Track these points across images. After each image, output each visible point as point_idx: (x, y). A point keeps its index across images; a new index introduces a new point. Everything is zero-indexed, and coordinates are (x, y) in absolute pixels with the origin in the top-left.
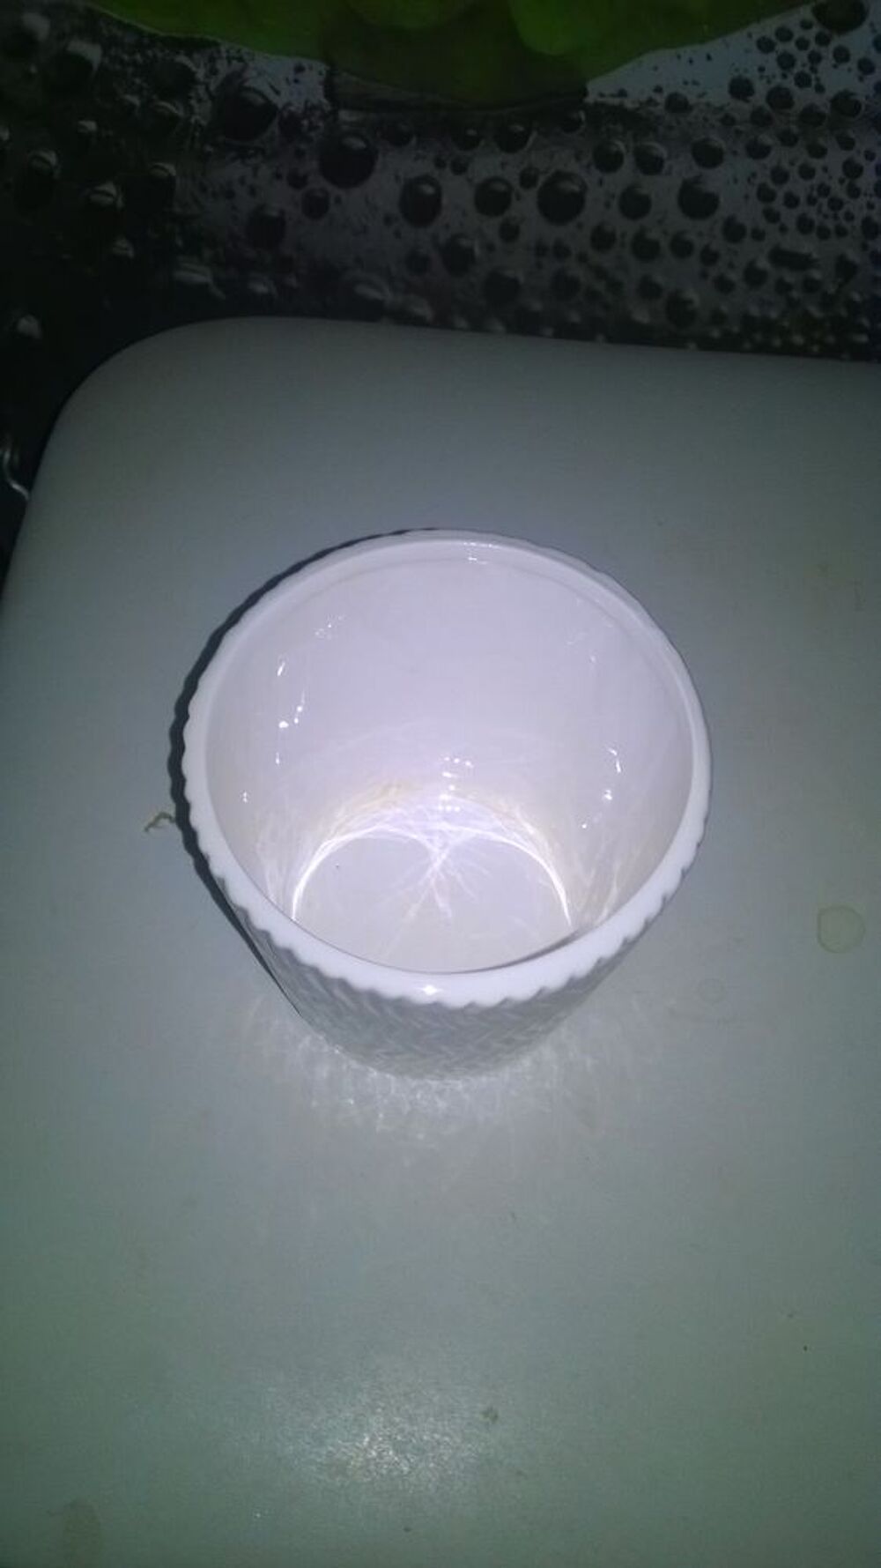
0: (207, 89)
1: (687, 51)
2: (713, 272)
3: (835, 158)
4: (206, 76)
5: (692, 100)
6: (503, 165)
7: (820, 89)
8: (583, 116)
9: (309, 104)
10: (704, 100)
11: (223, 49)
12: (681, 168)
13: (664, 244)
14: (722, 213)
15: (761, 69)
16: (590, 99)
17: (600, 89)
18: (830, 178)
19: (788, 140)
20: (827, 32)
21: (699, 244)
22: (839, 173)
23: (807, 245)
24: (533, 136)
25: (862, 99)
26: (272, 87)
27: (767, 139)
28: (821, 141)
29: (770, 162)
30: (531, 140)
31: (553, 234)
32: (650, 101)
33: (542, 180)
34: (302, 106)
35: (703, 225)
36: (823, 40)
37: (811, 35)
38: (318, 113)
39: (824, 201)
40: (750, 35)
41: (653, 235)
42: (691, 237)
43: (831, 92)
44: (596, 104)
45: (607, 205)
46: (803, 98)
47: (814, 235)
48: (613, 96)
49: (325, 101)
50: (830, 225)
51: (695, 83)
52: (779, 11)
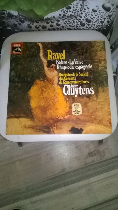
1: (54, 13)
3: (71, 20)
5: (55, 16)
7: (68, 14)
12: (56, 22)
14: (61, 25)
16: (45, 18)
19: (66, 19)
21: (59, 28)
22: (72, 21)
23: (71, 28)
25: (73, 15)
27: (64, 19)
29: (65, 20)
33: (41, 26)
36: (67, 10)
42: (58, 28)
46: (67, 15)
47: (71, 27)
50: (72, 26)
52: (62, 8)
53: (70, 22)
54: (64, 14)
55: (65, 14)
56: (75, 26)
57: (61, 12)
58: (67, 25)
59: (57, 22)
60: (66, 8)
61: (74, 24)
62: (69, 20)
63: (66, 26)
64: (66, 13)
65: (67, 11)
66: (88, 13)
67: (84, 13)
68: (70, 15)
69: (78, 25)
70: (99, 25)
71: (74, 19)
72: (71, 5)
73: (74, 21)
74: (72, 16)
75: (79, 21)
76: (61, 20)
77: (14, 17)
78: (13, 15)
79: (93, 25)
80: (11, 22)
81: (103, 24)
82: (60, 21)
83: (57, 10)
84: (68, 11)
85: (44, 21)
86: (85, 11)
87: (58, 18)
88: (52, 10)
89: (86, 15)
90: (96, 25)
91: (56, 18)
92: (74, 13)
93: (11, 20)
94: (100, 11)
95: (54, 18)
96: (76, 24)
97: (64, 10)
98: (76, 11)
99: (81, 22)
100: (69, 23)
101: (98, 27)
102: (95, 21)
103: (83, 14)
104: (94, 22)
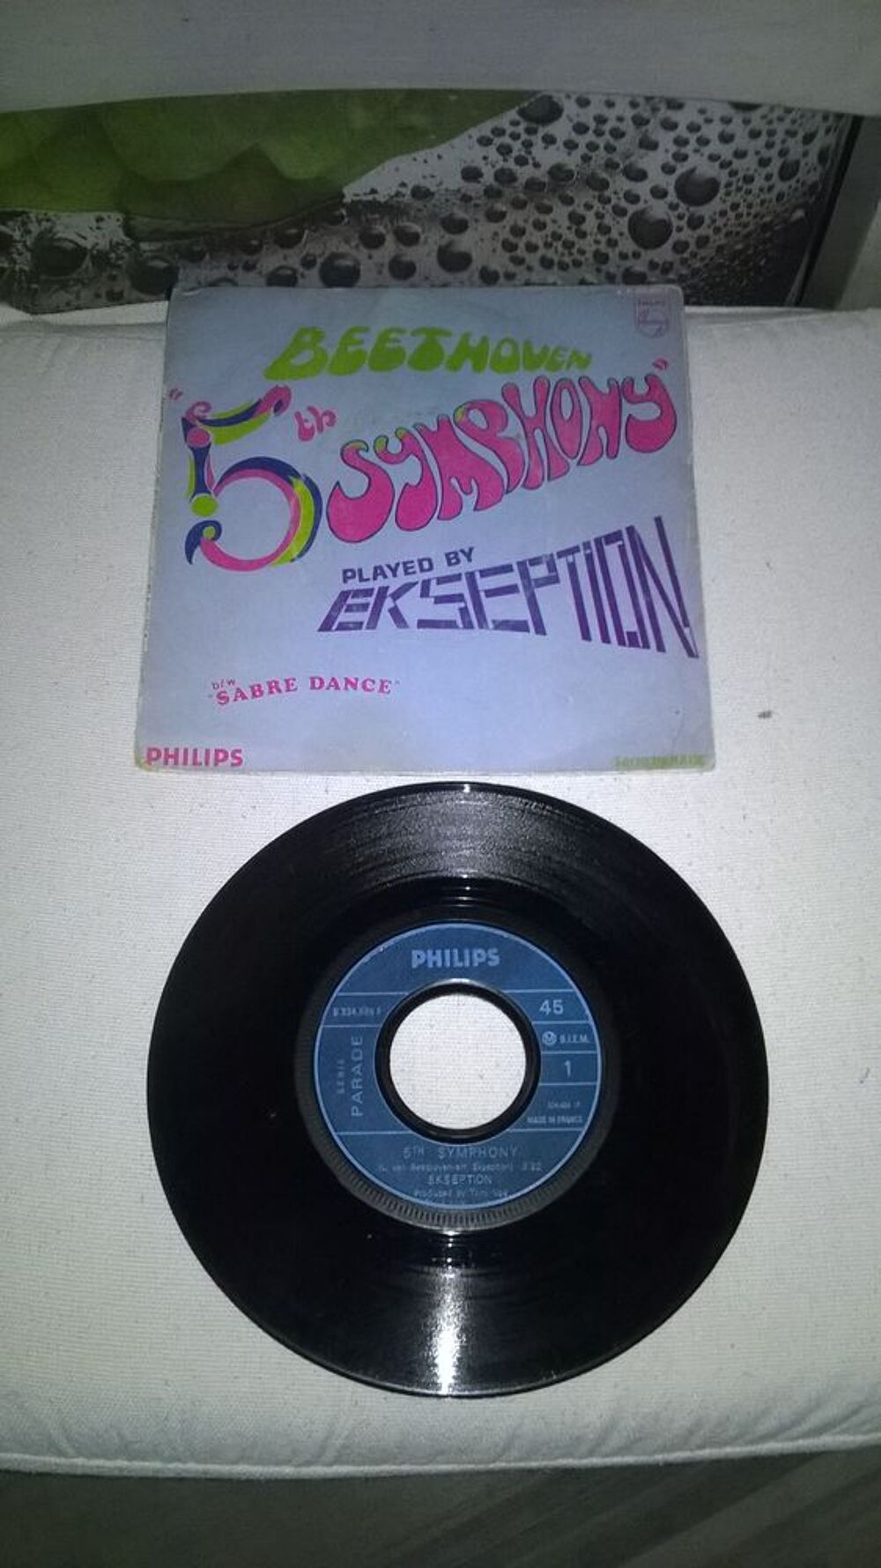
0: (25, 245)
1: (420, 155)
3: (561, 213)
4: (22, 236)
5: (433, 189)
6: (285, 258)
7: (537, 165)
8: (344, 212)
9: (114, 243)
10: (443, 187)
11: (32, 216)
12: (434, 238)
14: (477, 264)
15: (485, 158)
16: (348, 200)
17: (353, 191)
18: (560, 227)
19: (519, 205)
20: (534, 125)
22: (567, 223)
23: (552, 276)
24: (306, 232)
25: (572, 168)
26: (80, 235)
27: (500, 206)
28: (546, 202)
29: (509, 221)
30: (305, 236)
32: (398, 194)
33: (320, 261)
34: (108, 247)
36: (531, 131)
37: (521, 129)
38: (121, 248)
39: (559, 244)
40: (470, 137)
43: (546, 167)
44: (354, 202)
45: (380, 272)
46: (524, 173)
47: (556, 268)
48: (365, 194)
49: (127, 239)
50: (567, 259)
51: (433, 176)
52: (490, 117)
53: (550, 228)
54: (502, 171)
55: (511, 164)
56: (589, 255)
57: (480, 151)
58: (519, 261)
59: (448, 237)
60: (522, 113)
61: (580, 243)
62: (543, 218)
63: (512, 268)
64: (521, 161)
65: (524, 137)
66: (698, 128)
67: (666, 140)
68: (550, 172)
69: (612, 243)
71: (584, 197)
73: (583, 219)
74: (570, 174)
75: (622, 212)
76: (481, 216)
82: (472, 224)
83: (447, 135)
84: (533, 138)
85: (342, 217)
86: (674, 116)
87: (453, 199)
88: (411, 128)
89: (684, 150)
91: (437, 196)
92: (582, 150)
95: (418, 204)
96: (597, 242)
97: (499, 132)
98: (599, 133)
99: (635, 214)
100: (536, 237)
103: (661, 148)
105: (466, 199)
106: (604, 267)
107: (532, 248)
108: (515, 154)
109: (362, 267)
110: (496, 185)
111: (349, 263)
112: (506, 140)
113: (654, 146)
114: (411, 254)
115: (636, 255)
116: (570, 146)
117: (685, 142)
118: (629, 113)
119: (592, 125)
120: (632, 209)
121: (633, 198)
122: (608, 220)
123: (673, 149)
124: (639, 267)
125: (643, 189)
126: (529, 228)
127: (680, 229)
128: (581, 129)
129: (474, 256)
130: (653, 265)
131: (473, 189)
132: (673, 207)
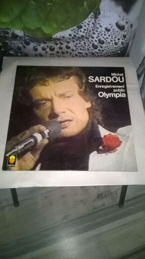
1: (63, 32)
2: (71, 55)
13: (65, 52)
24: (47, 42)
28: (81, 40)
31: (52, 52)
32: (60, 37)
35: (69, 50)
37: (77, 29)
39: (82, 47)
41: (64, 51)
44: (54, 38)
52: (73, 27)
57: (71, 32)
59: (67, 44)
61: (86, 47)
69: (90, 47)
70: (113, 47)
72: (83, 23)
76: (72, 41)
77: (19, 38)
78: (17, 36)
79: (106, 47)
80: (14, 44)
81: (117, 46)
83: (67, 29)
88: (61, 28)
90: (110, 47)
91: (65, 38)
93: (15, 42)
94: (114, 30)
95: (63, 39)
97: (74, 29)
101: (111, 49)
102: (109, 42)
104: (107, 43)
105: (69, 39)
106: (89, 51)
107: (79, 47)
108: (76, 33)
109: (55, 48)
110: (74, 37)
111: (53, 47)
112: (75, 30)
113: (95, 34)
114: (62, 46)
115: (93, 50)
116: (84, 32)
117: (99, 34)
118: (91, 28)
119: (87, 30)
120: (92, 43)
121: (93, 41)
122: (89, 44)
123: (98, 35)
124: (94, 52)
125: (94, 40)
126: (78, 44)
127: (99, 47)
128: (85, 30)
129: (71, 47)
130: (96, 52)
131: (70, 37)
132: (98, 44)
